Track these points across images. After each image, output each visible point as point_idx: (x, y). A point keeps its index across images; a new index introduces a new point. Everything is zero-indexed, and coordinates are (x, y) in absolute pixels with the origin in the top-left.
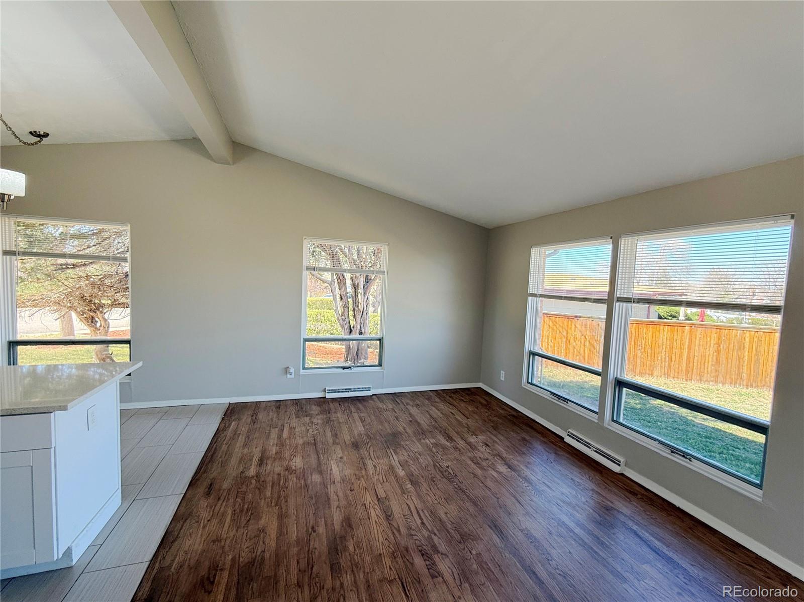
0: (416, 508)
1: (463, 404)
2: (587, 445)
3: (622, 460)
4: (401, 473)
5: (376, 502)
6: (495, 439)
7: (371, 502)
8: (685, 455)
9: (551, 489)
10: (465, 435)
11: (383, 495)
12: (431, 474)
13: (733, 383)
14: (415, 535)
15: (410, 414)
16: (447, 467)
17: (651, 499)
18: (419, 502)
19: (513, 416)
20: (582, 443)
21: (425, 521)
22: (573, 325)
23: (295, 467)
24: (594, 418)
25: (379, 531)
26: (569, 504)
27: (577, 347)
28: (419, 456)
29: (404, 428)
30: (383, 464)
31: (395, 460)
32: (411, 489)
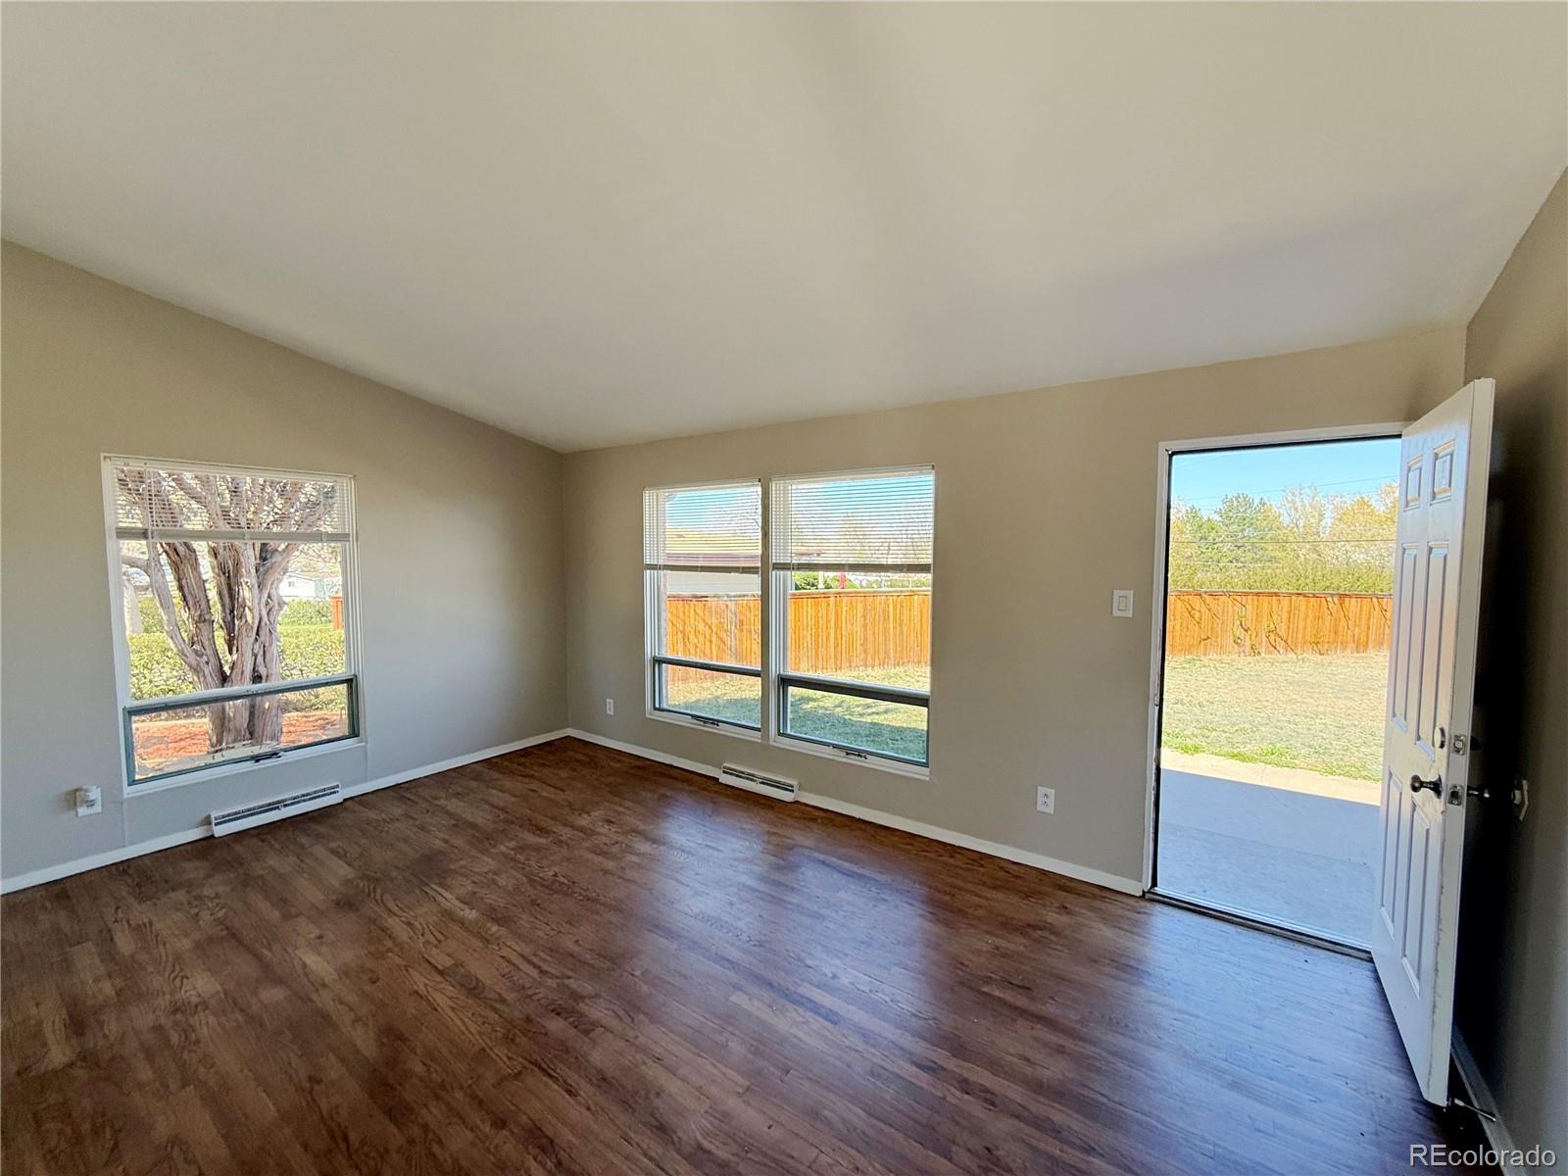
0: (522, 956)
1: (546, 771)
2: (751, 777)
3: (794, 783)
4: (471, 915)
5: (439, 978)
6: (620, 809)
7: (427, 982)
8: (860, 753)
9: (718, 850)
10: (568, 817)
11: (449, 962)
12: (529, 896)
13: (882, 664)
14: (535, 994)
15: (451, 815)
16: (554, 875)
17: (831, 821)
18: (523, 945)
19: (639, 767)
20: (744, 778)
21: (545, 967)
22: (692, 611)
23: (199, 996)
24: (756, 737)
25: (466, 1020)
26: (744, 860)
27: (699, 645)
28: (495, 877)
29: (446, 841)
30: (425, 914)
31: (449, 900)
32: (500, 933)
